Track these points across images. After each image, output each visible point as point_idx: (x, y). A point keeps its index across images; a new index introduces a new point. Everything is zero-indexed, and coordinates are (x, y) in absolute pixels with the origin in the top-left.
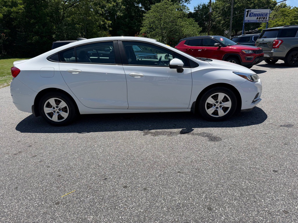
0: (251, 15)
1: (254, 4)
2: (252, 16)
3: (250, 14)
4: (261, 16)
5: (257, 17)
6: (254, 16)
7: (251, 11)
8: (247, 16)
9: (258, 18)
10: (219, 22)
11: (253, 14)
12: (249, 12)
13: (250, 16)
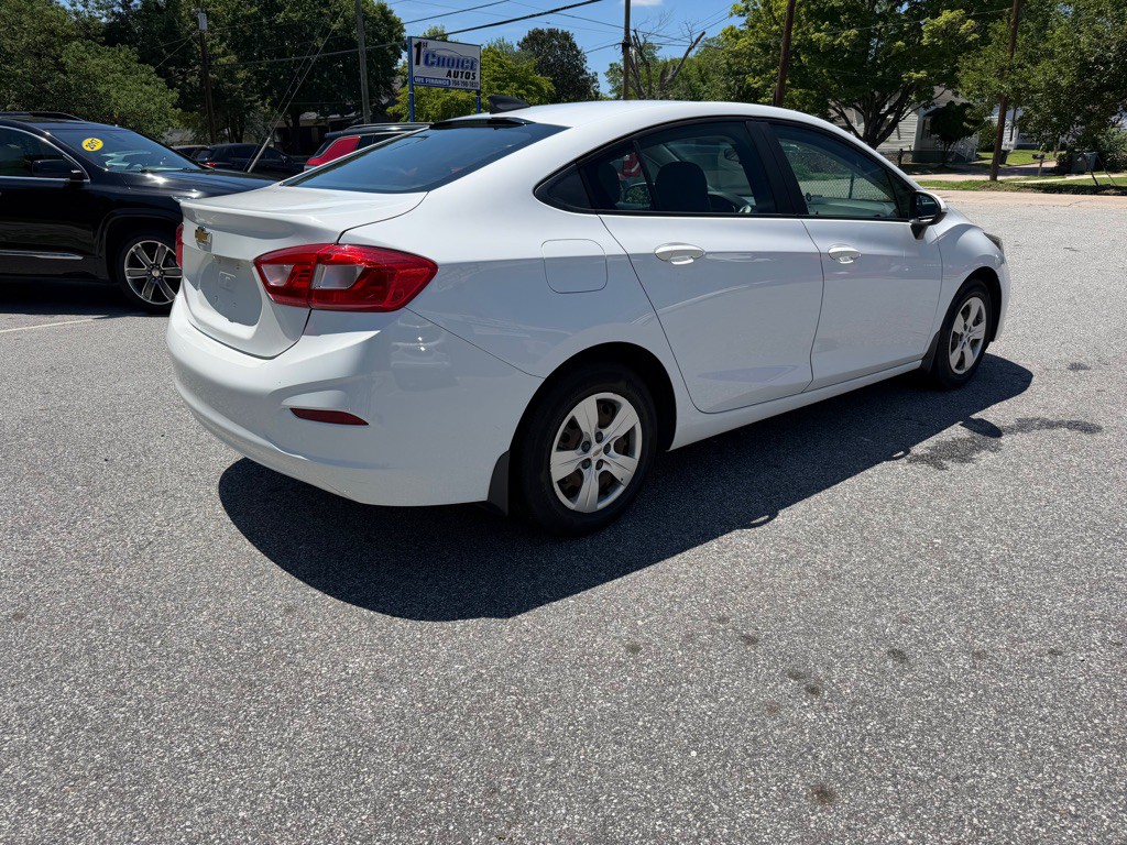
0: (431, 60)
1: (345, 21)
2: (433, 64)
3: (427, 56)
4: (458, 66)
5: (447, 70)
6: (438, 64)
7: (429, 47)
8: (418, 63)
9: (450, 72)
10: (229, 73)
11: (434, 56)
12: (423, 50)
13: (426, 63)
